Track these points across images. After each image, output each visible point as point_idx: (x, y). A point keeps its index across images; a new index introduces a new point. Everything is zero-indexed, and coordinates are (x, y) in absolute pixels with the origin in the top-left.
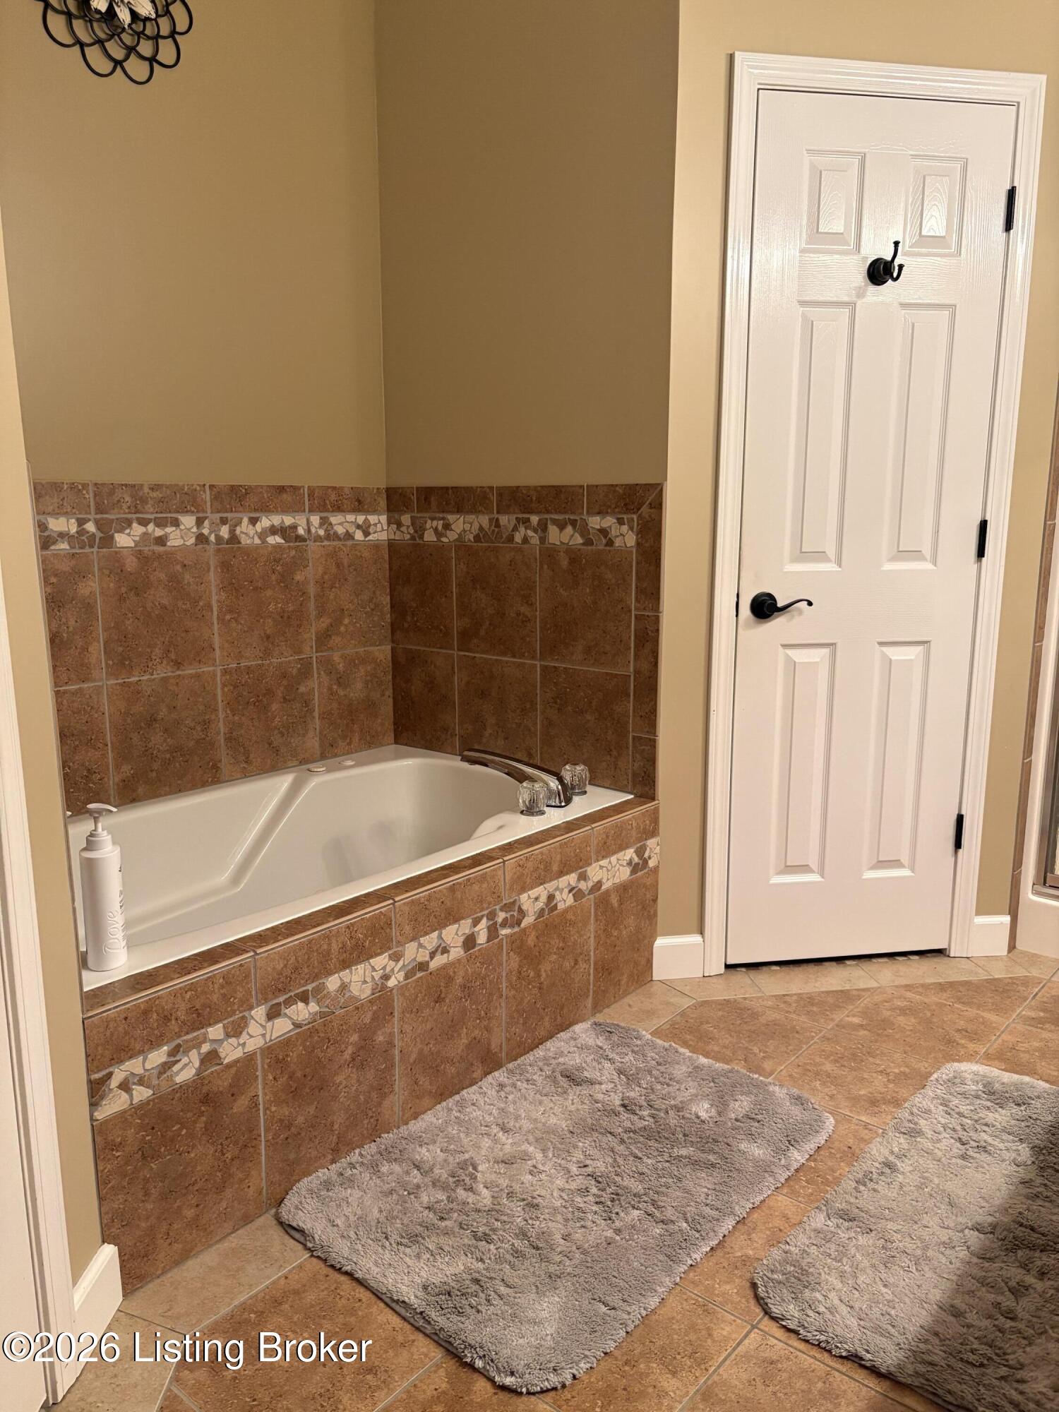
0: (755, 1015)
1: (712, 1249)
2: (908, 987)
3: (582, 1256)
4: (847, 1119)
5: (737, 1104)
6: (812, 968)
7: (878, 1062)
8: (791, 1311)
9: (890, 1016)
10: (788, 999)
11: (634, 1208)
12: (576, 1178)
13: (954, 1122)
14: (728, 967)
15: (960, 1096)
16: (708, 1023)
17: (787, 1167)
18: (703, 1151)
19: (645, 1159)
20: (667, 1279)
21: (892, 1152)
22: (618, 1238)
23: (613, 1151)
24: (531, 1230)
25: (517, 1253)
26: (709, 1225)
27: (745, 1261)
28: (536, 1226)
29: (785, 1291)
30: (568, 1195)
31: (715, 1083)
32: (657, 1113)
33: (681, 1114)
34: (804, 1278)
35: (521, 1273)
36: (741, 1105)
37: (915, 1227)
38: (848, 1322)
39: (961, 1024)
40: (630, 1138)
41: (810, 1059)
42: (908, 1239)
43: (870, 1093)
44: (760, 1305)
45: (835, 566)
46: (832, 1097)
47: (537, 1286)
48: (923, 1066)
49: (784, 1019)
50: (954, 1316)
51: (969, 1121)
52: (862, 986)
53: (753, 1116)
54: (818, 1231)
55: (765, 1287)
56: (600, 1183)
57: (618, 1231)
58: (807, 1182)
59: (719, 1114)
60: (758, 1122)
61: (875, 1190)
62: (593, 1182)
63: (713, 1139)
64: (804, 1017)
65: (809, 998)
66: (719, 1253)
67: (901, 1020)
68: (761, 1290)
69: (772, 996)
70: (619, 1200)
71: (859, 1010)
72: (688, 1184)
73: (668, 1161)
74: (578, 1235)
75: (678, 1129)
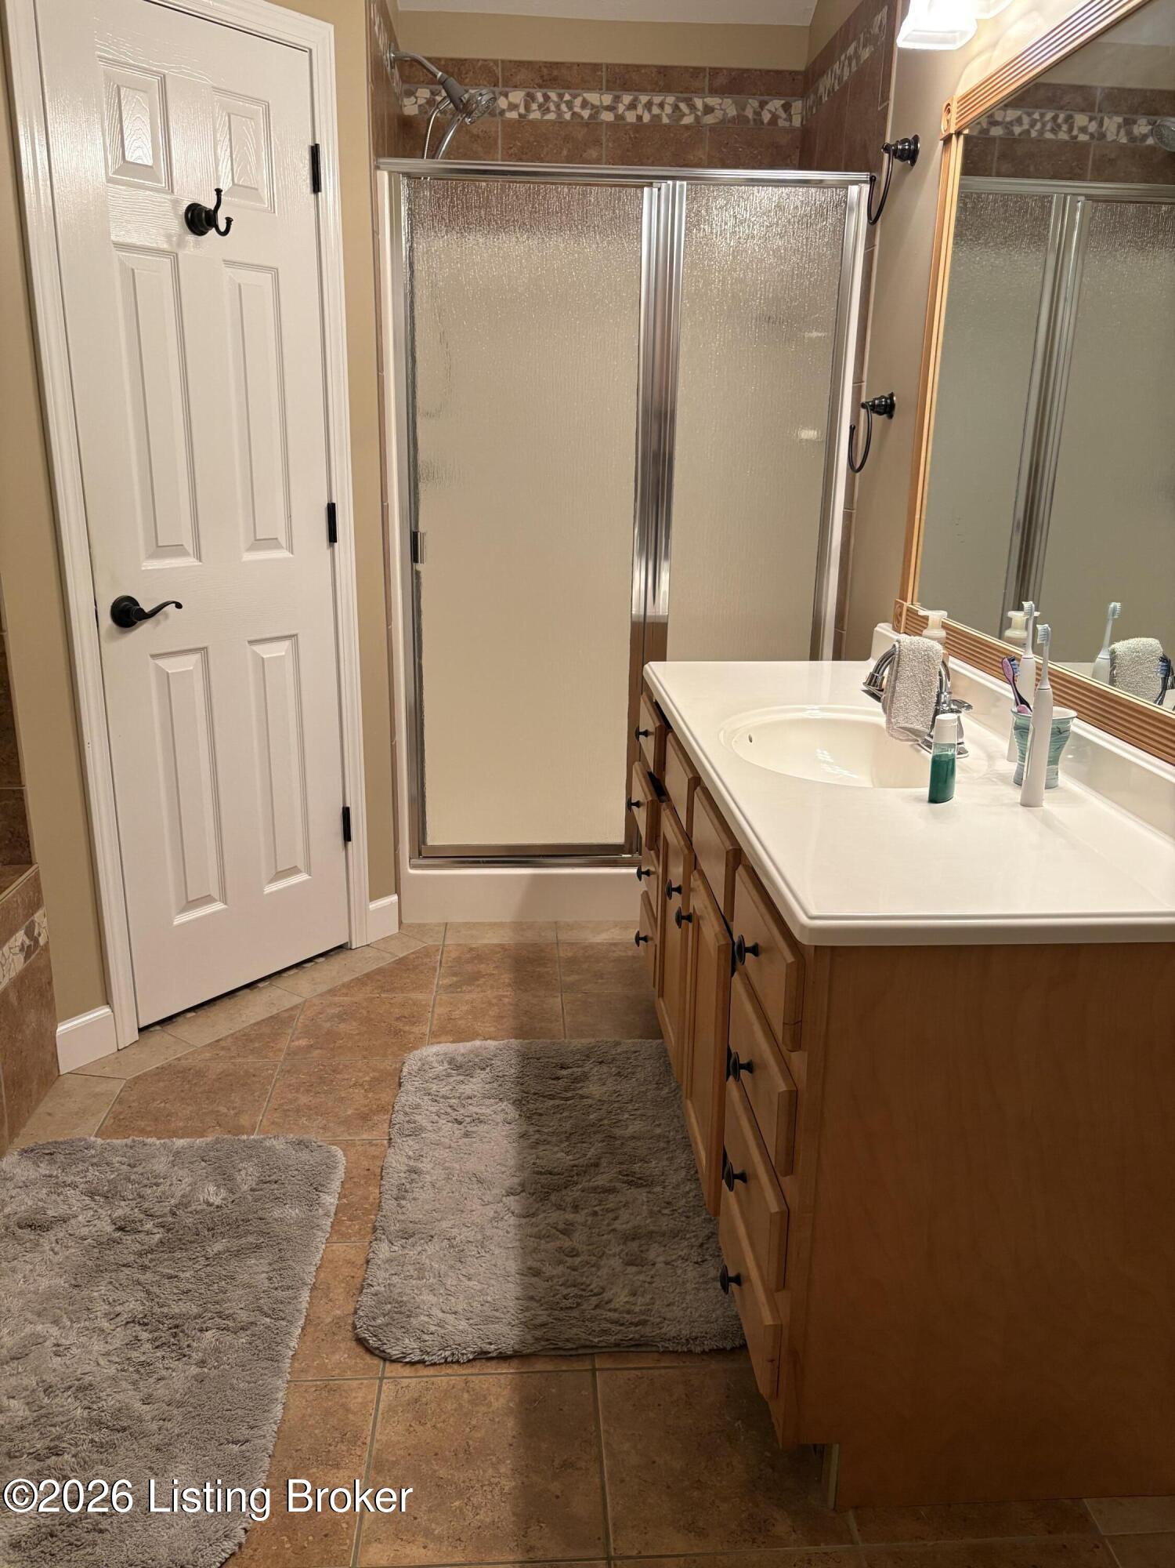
0: (200, 1074)
1: (303, 1329)
2: (332, 992)
3: (181, 1409)
4: (351, 1144)
5: (243, 1172)
6: (227, 1003)
7: (347, 1077)
8: (410, 1345)
9: (332, 1026)
10: (223, 1044)
11: (201, 1330)
12: (114, 1333)
13: (443, 1106)
14: (141, 1030)
15: (435, 1081)
16: (154, 1100)
17: (327, 1215)
18: (239, 1237)
19: (181, 1274)
20: (280, 1382)
21: (409, 1158)
22: (206, 1370)
23: (139, 1284)
24: (103, 1414)
25: (100, 1447)
26: (291, 1307)
27: (337, 1322)
28: (105, 1408)
29: (394, 1330)
30: (118, 1356)
31: (206, 1161)
32: (165, 1219)
33: (189, 1209)
34: (403, 1309)
35: (121, 1464)
36: (247, 1176)
37: (464, 1215)
38: (461, 1327)
39: (397, 1011)
40: (151, 1260)
41: (282, 1098)
42: (464, 1229)
43: (356, 1109)
44: (377, 1356)
45: (195, 560)
46: (324, 1128)
47: (150, 1468)
48: (388, 1064)
49: (232, 1067)
50: (534, 1276)
51: (454, 1101)
52: (288, 1006)
53: (268, 1179)
54: (389, 1261)
55: (375, 1336)
56: (146, 1324)
57: (202, 1363)
58: (349, 1220)
59: (231, 1191)
60: (276, 1182)
61: (414, 1199)
62: (138, 1328)
63: (243, 1220)
64: (250, 1057)
65: (244, 1035)
66: (310, 1329)
67: (343, 1027)
68: (373, 1342)
69: (205, 1046)
70: (183, 1331)
71: (300, 1031)
72: (243, 1277)
73: (207, 1265)
74: (161, 1391)
75: (200, 1226)
